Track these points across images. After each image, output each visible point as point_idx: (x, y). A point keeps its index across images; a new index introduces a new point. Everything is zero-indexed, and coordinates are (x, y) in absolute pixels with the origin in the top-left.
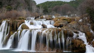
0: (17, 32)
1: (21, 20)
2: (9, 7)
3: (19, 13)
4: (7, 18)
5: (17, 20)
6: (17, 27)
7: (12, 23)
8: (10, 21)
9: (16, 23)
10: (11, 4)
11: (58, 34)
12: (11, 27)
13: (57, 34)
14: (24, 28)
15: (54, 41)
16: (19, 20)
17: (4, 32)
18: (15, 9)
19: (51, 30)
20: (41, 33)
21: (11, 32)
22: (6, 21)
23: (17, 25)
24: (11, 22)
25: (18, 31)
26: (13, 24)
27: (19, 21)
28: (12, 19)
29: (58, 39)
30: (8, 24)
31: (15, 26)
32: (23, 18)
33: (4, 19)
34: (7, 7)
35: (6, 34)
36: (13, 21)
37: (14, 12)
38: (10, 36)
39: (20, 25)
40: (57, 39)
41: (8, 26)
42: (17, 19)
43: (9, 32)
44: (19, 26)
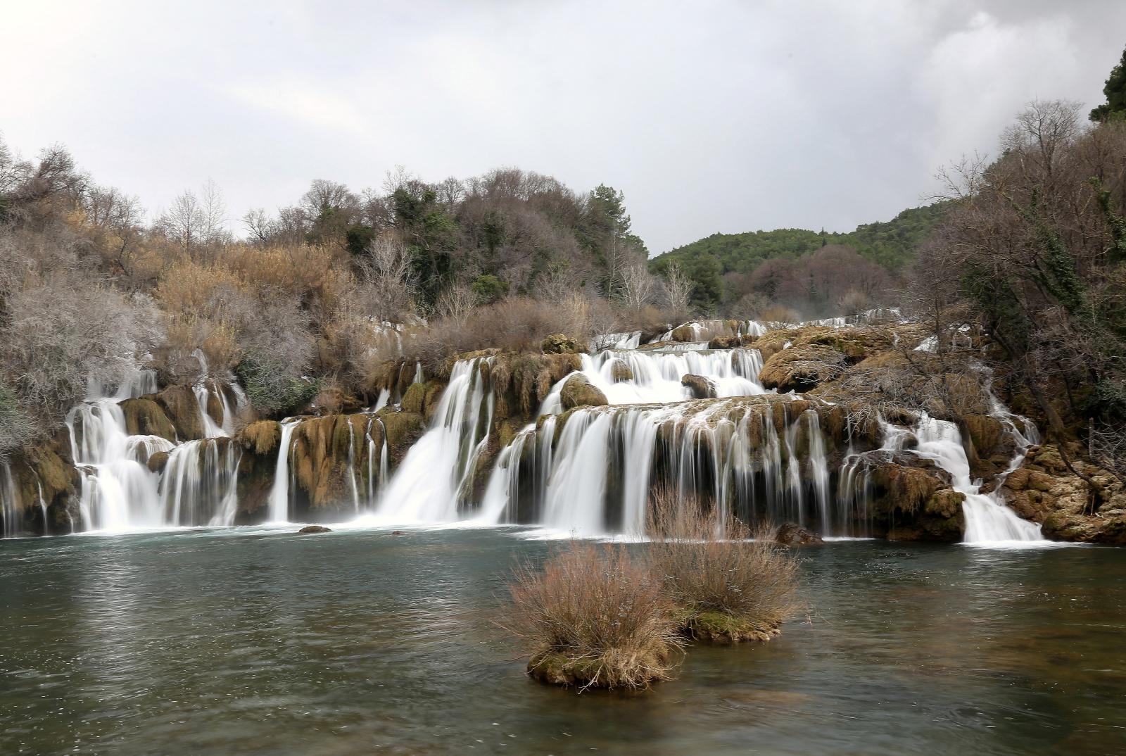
0: (539, 428)
1: (559, 351)
2: (491, 278)
3: (545, 311)
4: (481, 348)
5: (535, 357)
6: (534, 395)
7: (506, 376)
8: (495, 363)
9: (528, 374)
10: (501, 265)
11: (786, 433)
12: (502, 400)
13: (780, 430)
14: (575, 401)
15: (759, 476)
16: (546, 357)
17: (465, 428)
18: (521, 291)
19: (742, 411)
21: (505, 430)
22: (472, 361)
23: (535, 386)
24: (502, 366)
25: (545, 418)
26: (512, 378)
27: (547, 363)
28: (504, 351)
29: (785, 462)
30: (486, 380)
31: (525, 392)
32: (570, 345)
33: (464, 350)
34: (475, 280)
35: (478, 441)
36: (514, 361)
37: (514, 310)
38: (499, 450)
39: (554, 381)
40: (778, 459)
41: (486, 390)
42: (537, 350)
43: (493, 424)
44: (549, 391)
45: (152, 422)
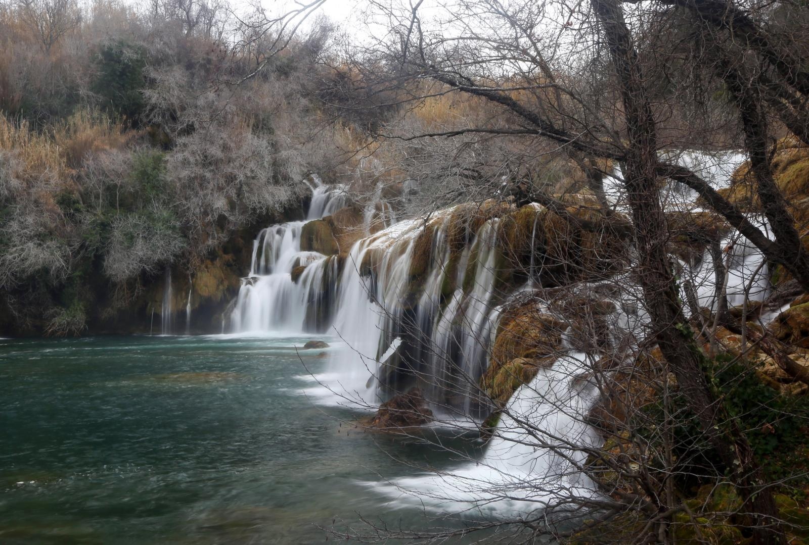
45: (317, 240)
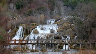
1: (34, 25)
5: (30, 26)
6: (30, 31)
7: (26, 29)
8: (25, 27)
9: (29, 28)
16: (32, 26)
20: (40, 37)
21: (26, 36)
27: (32, 27)
30: (24, 29)
31: (28, 31)
32: (36, 24)
36: (27, 27)
39: (32, 30)
43: (24, 35)
